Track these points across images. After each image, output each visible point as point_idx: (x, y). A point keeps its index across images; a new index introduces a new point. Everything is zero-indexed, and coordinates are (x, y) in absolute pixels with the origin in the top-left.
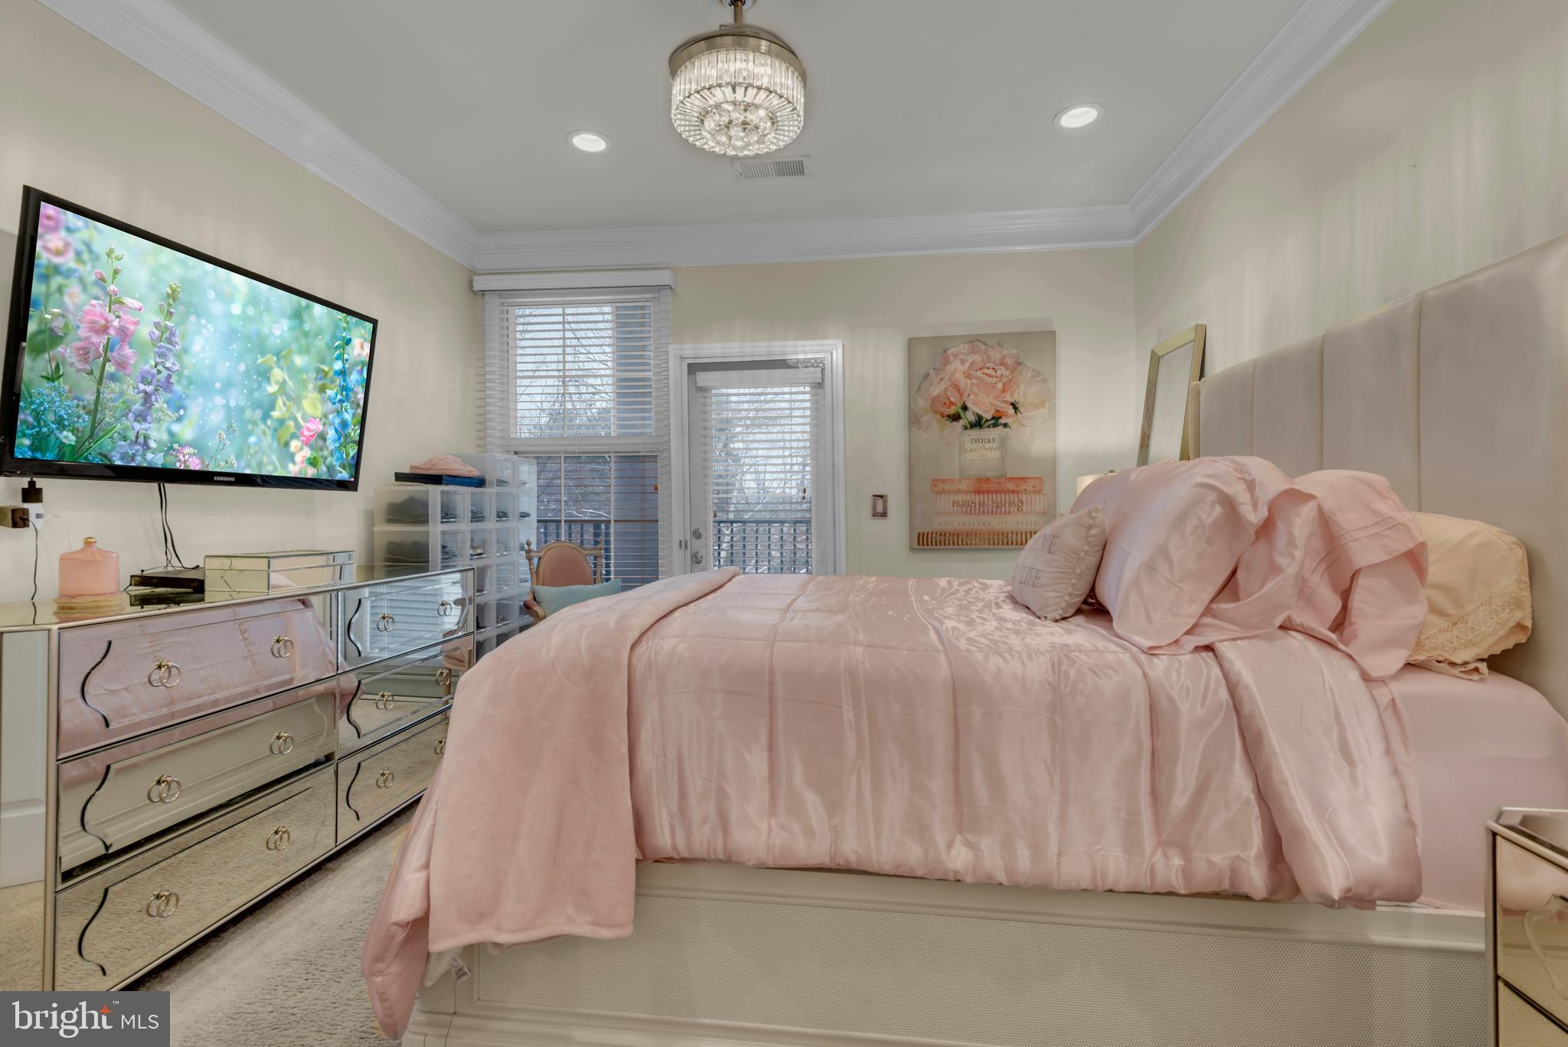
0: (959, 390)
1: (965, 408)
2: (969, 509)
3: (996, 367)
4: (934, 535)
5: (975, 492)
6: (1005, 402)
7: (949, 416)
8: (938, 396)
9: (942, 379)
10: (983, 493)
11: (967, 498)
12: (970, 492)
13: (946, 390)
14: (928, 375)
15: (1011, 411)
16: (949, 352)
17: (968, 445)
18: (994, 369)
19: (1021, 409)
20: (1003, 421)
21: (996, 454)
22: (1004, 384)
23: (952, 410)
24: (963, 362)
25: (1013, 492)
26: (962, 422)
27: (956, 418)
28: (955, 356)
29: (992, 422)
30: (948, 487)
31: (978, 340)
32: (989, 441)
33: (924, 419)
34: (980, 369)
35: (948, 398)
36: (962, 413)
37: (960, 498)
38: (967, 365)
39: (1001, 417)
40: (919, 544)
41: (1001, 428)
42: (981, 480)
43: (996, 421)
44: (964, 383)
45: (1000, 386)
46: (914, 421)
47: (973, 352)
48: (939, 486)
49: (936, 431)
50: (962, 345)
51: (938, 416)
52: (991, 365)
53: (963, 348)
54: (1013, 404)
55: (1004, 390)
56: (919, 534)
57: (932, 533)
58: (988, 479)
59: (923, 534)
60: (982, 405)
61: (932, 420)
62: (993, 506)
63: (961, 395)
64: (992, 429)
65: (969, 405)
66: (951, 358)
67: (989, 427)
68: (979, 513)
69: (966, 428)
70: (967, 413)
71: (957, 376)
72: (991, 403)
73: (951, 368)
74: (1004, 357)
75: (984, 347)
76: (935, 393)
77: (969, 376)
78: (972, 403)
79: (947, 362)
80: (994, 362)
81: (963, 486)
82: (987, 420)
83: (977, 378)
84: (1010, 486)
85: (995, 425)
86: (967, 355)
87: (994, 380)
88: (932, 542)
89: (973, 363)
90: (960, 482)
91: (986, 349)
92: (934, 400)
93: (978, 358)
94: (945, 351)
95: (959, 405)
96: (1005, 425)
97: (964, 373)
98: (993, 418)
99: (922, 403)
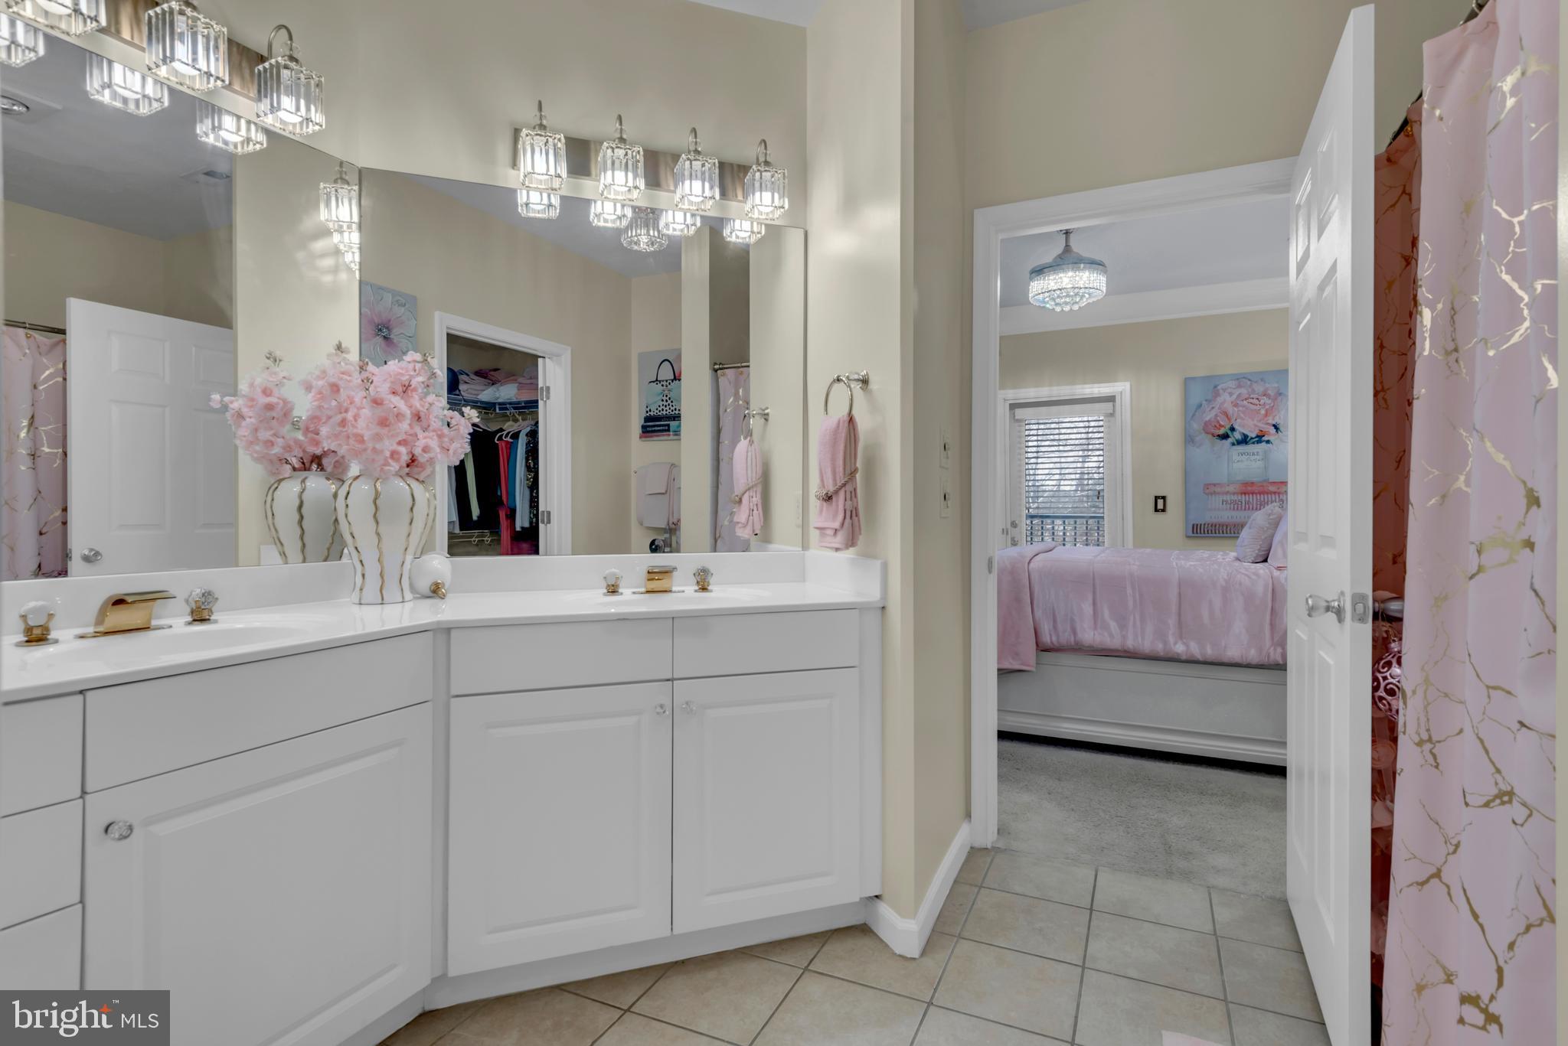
0: (1227, 416)
1: (1233, 429)
2: (1236, 506)
3: (1259, 397)
4: (1206, 526)
5: (1242, 494)
6: (1268, 424)
7: (1218, 436)
8: (1209, 421)
9: (1213, 408)
10: (1249, 494)
11: (1235, 498)
12: (1237, 493)
13: (1216, 416)
14: (1200, 406)
15: (1273, 430)
16: (1219, 387)
17: (1235, 457)
18: (1258, 399)
19: (1281, 429)
20: (1265, 438)
21: (1260, 464)
22: (1267, 411)
23: (1222, 431)
24: (1231, 394)
25: (1275, 493)
26: (1230, 440)
27: (1225, 437)
28: (1224, 390)
29: (1257, 439)
30: (1218, 490)
31: (1244, 378)
32: (1253, 454)
33: (1197, 439)
34: (1246, 399)
35: (1218, 422)
36: (1230, 433)
37: (1228, 498)
38: (1235, 396)
39: (1264, 436)
40: (1193, 533)
41: (1264, 444)
42: (1246, 484)
43: (1260, 438)
44: (1231, 410)
45: (1263, 412)
46: (1189, 439)
47: (1239, 386)
48: (1210, 489)
49: (1208, 450)
50: (1231, 382)
51: (1210, 436)
52: (1255, 396)
53: (1232, 384)
54: (1274, 426)
55: (1266, 415)
56: (1193, 525)
57: (1205, 524)
58: (1253, 483)
59: (1197, 525)
60: (1247, 426)
61: (1207, 440)
62: (1257, 504)
63: (1229, 419)
64: (1256, 445)
65: (1236, 427)
66: (1221, 391)
67: (1253, 443)
68: (1245, 510)
69: (1233, 444)
70: (1235, 433)
71: (1225, 405)
72: (1256, 426)
73: (1219, 400)
74: (1266, 390)
75: (1249, 383)
76: (1207, 419)
77: (1236, 405)
78: (1239, 426)
79: (1217, 394)
80: (1258, 394)
81: (1231, 489)
82: (1252, 438)
83: (1244, 406)
84: (1272, 488)
85: (1259, 442)
86: (1234, 389)
87: (1258, 407)
88: (1204, 531)
89: (1239, 395)
90: (1228, 485)
91: (1251, 384)
92: (1206, 424)
93: (1243, 391)
94: (1215, 387)
95: (1228, 427)
96: (1268, 442)
97: (1232, 403)
98: (1257, 436)
99: (1196, 426)
